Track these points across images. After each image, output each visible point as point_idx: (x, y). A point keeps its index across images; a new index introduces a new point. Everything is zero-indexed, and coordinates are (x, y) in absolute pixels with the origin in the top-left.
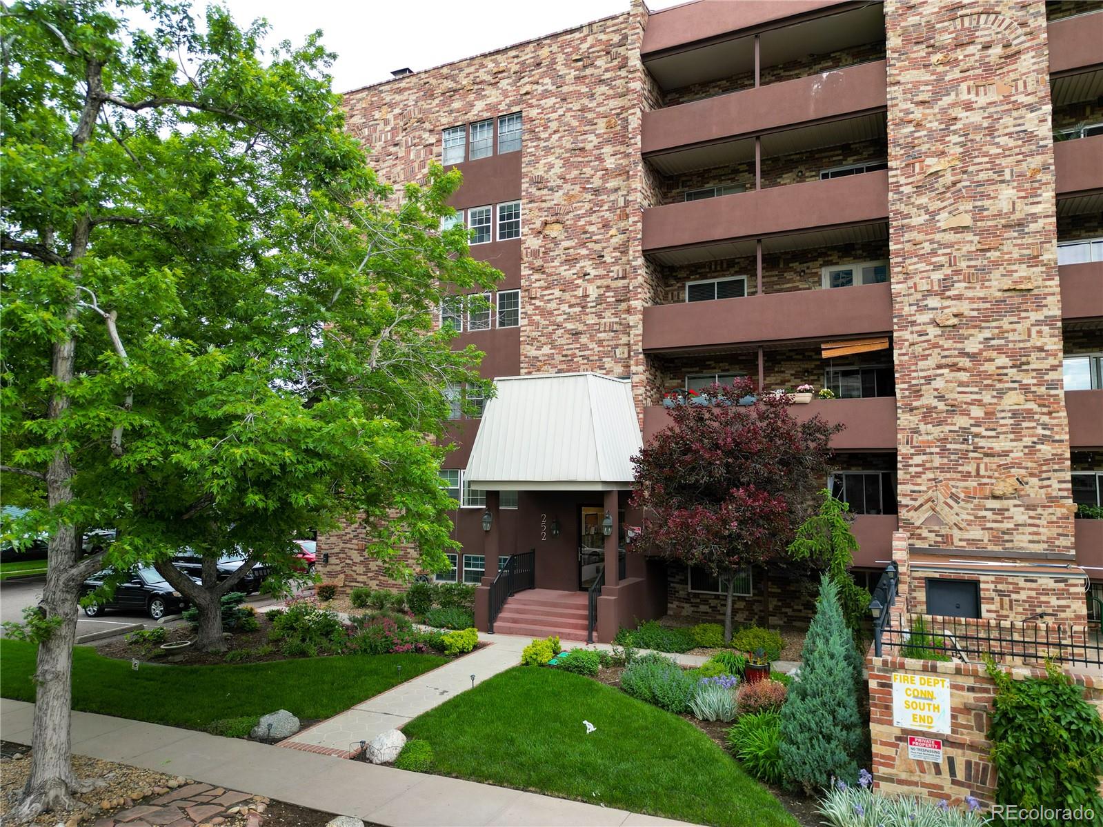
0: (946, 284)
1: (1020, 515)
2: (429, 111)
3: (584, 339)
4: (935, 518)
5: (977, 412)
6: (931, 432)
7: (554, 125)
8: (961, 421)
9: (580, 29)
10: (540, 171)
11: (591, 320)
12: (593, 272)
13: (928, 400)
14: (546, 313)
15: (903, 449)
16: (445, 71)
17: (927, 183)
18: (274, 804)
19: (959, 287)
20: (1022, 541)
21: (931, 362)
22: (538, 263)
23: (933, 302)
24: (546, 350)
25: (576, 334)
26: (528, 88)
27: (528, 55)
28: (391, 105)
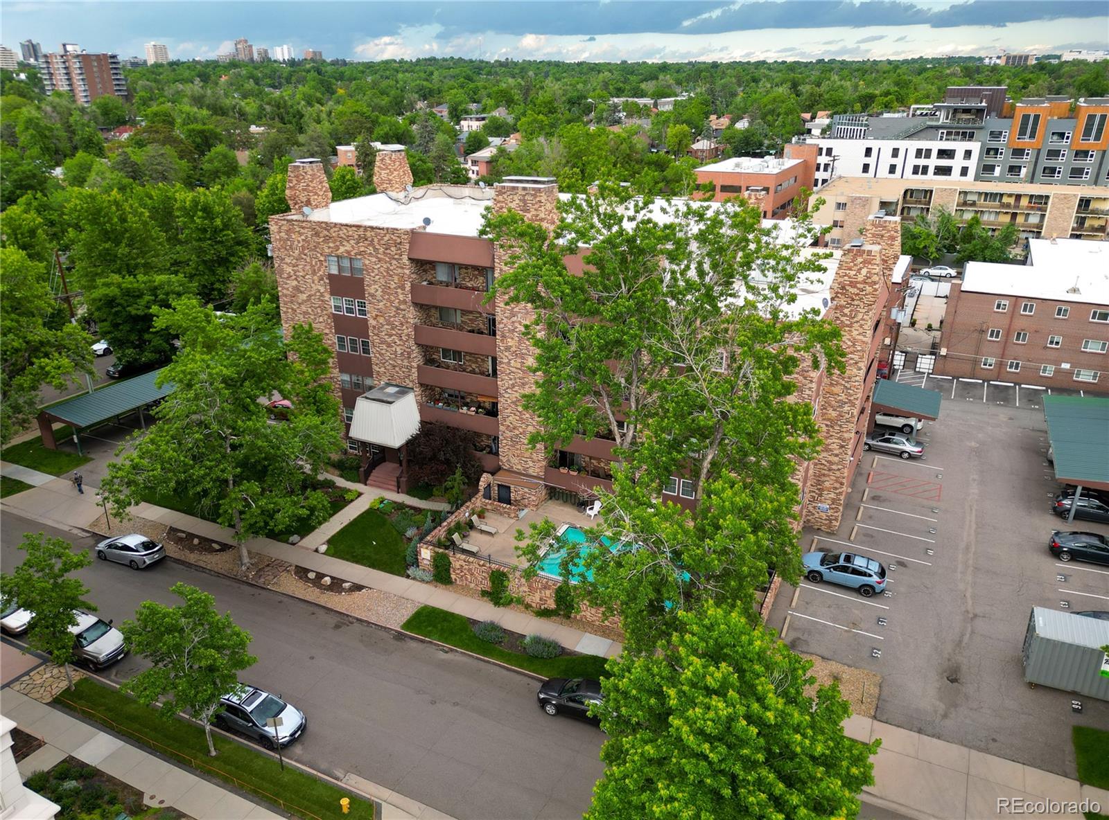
0: (513, 386)
1: (531, 464)
2: (319, 243)
3: (397, 369)
4: (509, 460)
5: (521, 430)
6: (509, 434)
7: (376, 271)
8: (517, 432)
9: (383, 229)
10: (372, 291)
11: (400, 362)
12: (398, 343)
13: (508, 423)
14: (381, 355)
15: (501, 437)
16: (323, 225)
17: (508, 349)
18: (297, 566)
19: (516, 388)
20: (531, 471)
21: (509, 411)
22: (376, 332)
23: (509, 391)
24: (383, 369)
25: (394, 366)
26: (362, 249)
27: (361, 232)
28: (301, 234)
